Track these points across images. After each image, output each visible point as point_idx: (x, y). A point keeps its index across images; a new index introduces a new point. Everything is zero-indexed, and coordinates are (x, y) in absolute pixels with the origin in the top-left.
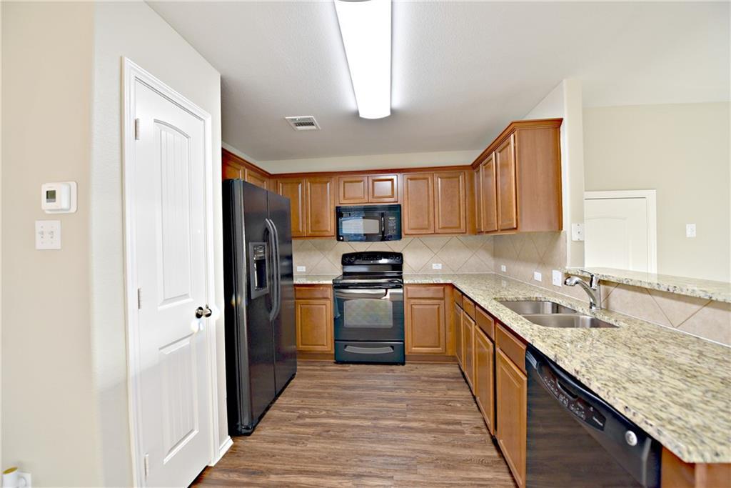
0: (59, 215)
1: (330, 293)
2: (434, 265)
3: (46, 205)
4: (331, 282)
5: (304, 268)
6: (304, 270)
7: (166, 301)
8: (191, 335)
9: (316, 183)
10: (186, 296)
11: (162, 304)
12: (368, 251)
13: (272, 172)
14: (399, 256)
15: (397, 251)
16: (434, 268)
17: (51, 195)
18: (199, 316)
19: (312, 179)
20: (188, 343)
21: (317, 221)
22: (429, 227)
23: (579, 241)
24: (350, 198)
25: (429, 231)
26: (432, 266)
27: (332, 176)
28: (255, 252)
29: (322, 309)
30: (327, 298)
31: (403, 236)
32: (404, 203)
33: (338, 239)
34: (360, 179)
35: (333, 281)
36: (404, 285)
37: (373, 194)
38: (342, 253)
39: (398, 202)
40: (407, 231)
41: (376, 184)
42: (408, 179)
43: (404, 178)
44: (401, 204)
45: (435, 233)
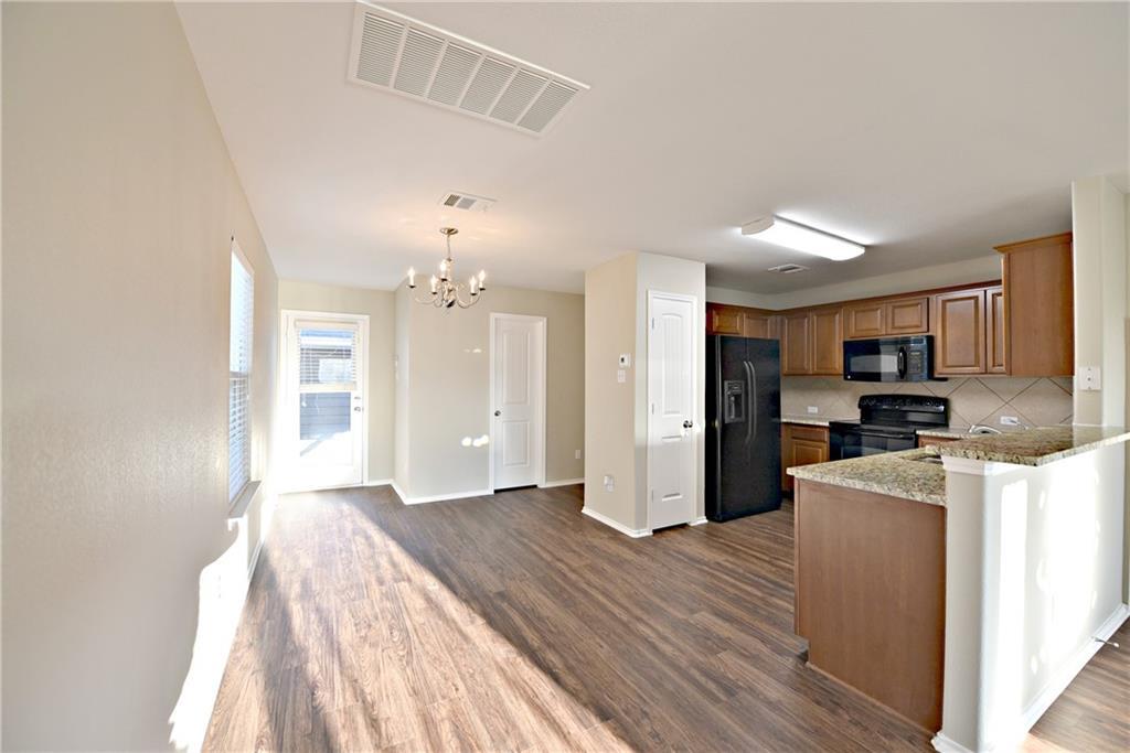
0: (624, 368)
1: (826, 436)
2: (1002, 418)
3: (621, 364)
4: (827, 424)
5: (816, 409)
6: (816, 411)
7: (666, 413)
8: (680, 437)
9: (824, 316)
10: (677, 412)
12: (895, 393)
15: (941, 395)
17: (623, 360)
18: (685, 426)
20: (676, 441)
21: (825, 355)
22: (977, 364)
23: (1090, 390)
24: (862, 330)
25: (976, 369)
26: (999, 420)
27: (841, 307)
28: (730, 388)
29: (818, 452)
30: (824, 442)
31: (936, 376)
32: (937, 332)
33: (846, 379)
34: (875, 307)
35: (830, 423)
36: (917, 436)
37: (893, 323)
38: (862, 394)
39: (928, 331)
40: (940, 369)
41: (897, 311)
42: (944, 302)
43: (936, 300)
44: (934, 334)
45: (986, 373)
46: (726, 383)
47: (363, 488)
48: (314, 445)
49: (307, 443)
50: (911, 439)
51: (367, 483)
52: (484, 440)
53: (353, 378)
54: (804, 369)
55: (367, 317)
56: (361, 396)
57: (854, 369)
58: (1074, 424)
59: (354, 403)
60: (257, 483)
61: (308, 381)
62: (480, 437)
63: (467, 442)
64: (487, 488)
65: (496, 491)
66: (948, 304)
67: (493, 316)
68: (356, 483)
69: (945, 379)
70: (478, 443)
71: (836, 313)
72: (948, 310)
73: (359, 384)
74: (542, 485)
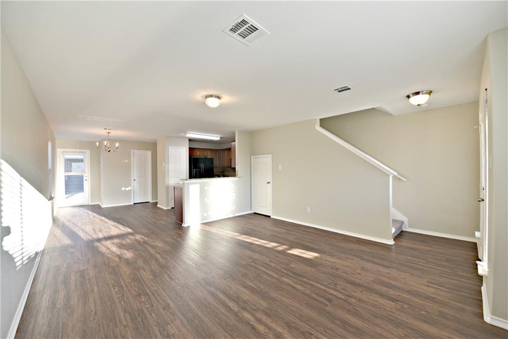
0: (163, 166)
7: (176, 177)
17: (163, 164)
28: (195, 171)
47: (88, 205)
48: (69, 196)
49: (68, 196)
51: (90, 204)
52: (130, 188)
53: (84, 170)
55: (89, 150)
56: (87, 176)
59: (85, 178)
60: (54, 197)
61: (68, 171)
62: (128, 187)
63: (123, 189)
64: (131, 202)
65: (134, 204)
67: (132, 151)
68: (86, 203)
70: (127, 189)
73: (87, 171)
74: (151, 201)
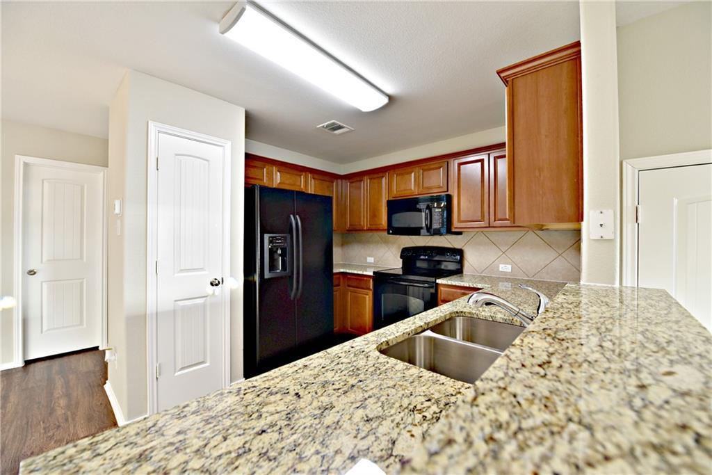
0: (119, 217)
1: (371, 283)
2: (501, 266)
3: (115, 212)
4: (371, 274)
5: (373, 259)
6: (373, 261)
7: (182, 271)
8: (206, 296)
9: (374, 179)
10: (202, 269)
11: (179, 272)
12: (427, 245)
13: (342, 173)
14: (460, 252)
15: (458, 246)
16: (501, 270)
17: (115, 206)
19: (372, 176)
20: (203, 301)
21: (374, 214)
22: (482, 219)
23: (602, 239)
24: (402, 191)
25: (482, 224)
26: (498, 267)
27: (386, 171)
28: (271, 242)
29: (365, 298)
30: (369, 289)
31: (453, 230)
32: (454, 192)
33: (389, 233)
34: (410, 170)
35: (374, 273)
36: (437, 284)
37: (423, 185)
38: (403, 247)
39: (448, 191)
40: (456, 224)
41: (425, 173)
42: (460, 164)
43: (454, 163)
44: (451, 194)
45: (489, 227)
46: (266, 236)
50: (432, 287)
54: (360, 225)
57: (395, 224)
58: (582, 282)
65: (28, 363)
66: (462, 167)
67: (21, 160)
69: (460, 233)
71: (383, 177)
72: (462, 171)
74: (103, 347)
